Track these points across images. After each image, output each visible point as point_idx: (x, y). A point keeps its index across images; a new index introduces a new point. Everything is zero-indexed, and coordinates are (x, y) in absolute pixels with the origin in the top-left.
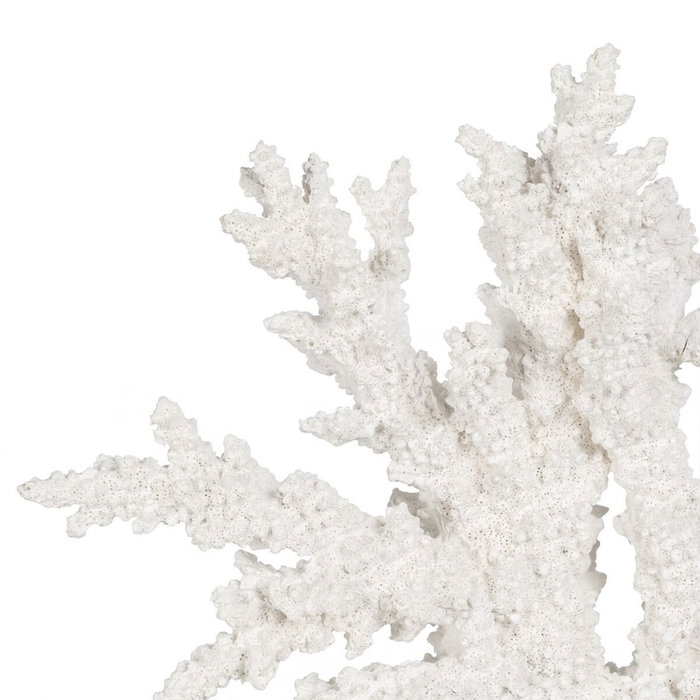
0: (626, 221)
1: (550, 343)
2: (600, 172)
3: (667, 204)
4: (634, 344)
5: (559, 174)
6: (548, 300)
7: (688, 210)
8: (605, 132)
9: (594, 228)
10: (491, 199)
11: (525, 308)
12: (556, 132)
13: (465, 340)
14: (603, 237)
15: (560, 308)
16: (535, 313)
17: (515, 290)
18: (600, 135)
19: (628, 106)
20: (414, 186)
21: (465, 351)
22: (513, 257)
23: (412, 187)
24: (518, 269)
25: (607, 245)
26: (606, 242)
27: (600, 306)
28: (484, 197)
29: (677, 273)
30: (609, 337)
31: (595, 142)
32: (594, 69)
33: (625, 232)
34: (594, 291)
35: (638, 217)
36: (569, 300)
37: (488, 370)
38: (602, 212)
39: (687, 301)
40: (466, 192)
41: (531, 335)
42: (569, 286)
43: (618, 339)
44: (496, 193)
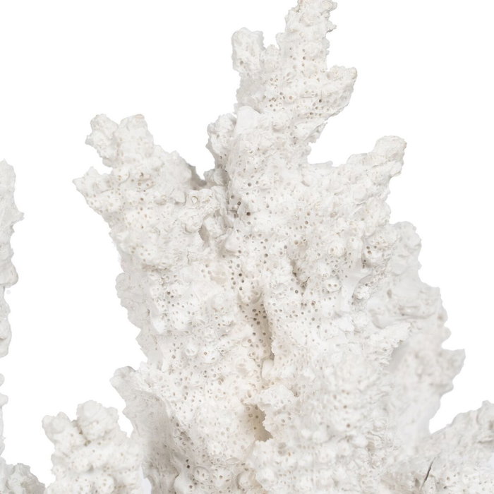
0: (339, 252)
1: (214, 448)
2: (301, 188)
3: (405, 253)
4: (345, 445)
5: (237, 183)
6: (216, 384)
7: (438, 289)
8: (312, 125)
9: (289, 268)
10: (125, 206)
11: (179, 396)
12: (234, 122)
13: (74, 431)
14: (304, 287)
15: (235, 401)
16: (195, 404)
17: (165, 367)
18: (303, 130)
19: (347, 81)
20: (20, 209)
21: (74, 448)
22: (161, 310)
23: (15, 208)
24: (169, 332)
25: (308, 297)
26: (307, 291)
27: (296, 395)
28: (114, 203)
29: (420, 376)
30: (306, 433)
31: (295, 140)
32: (295, 25)
33: (336, 274)
34: (287, 371)
35: (357, 244)
36: (249, 388)
37: (110, 482)
38: (303, 245)
39: (432, 415)
40: (86, 195)
41: (188, 439)
42: (251, 366)
43: (320, 435)
44: (133, 194)
